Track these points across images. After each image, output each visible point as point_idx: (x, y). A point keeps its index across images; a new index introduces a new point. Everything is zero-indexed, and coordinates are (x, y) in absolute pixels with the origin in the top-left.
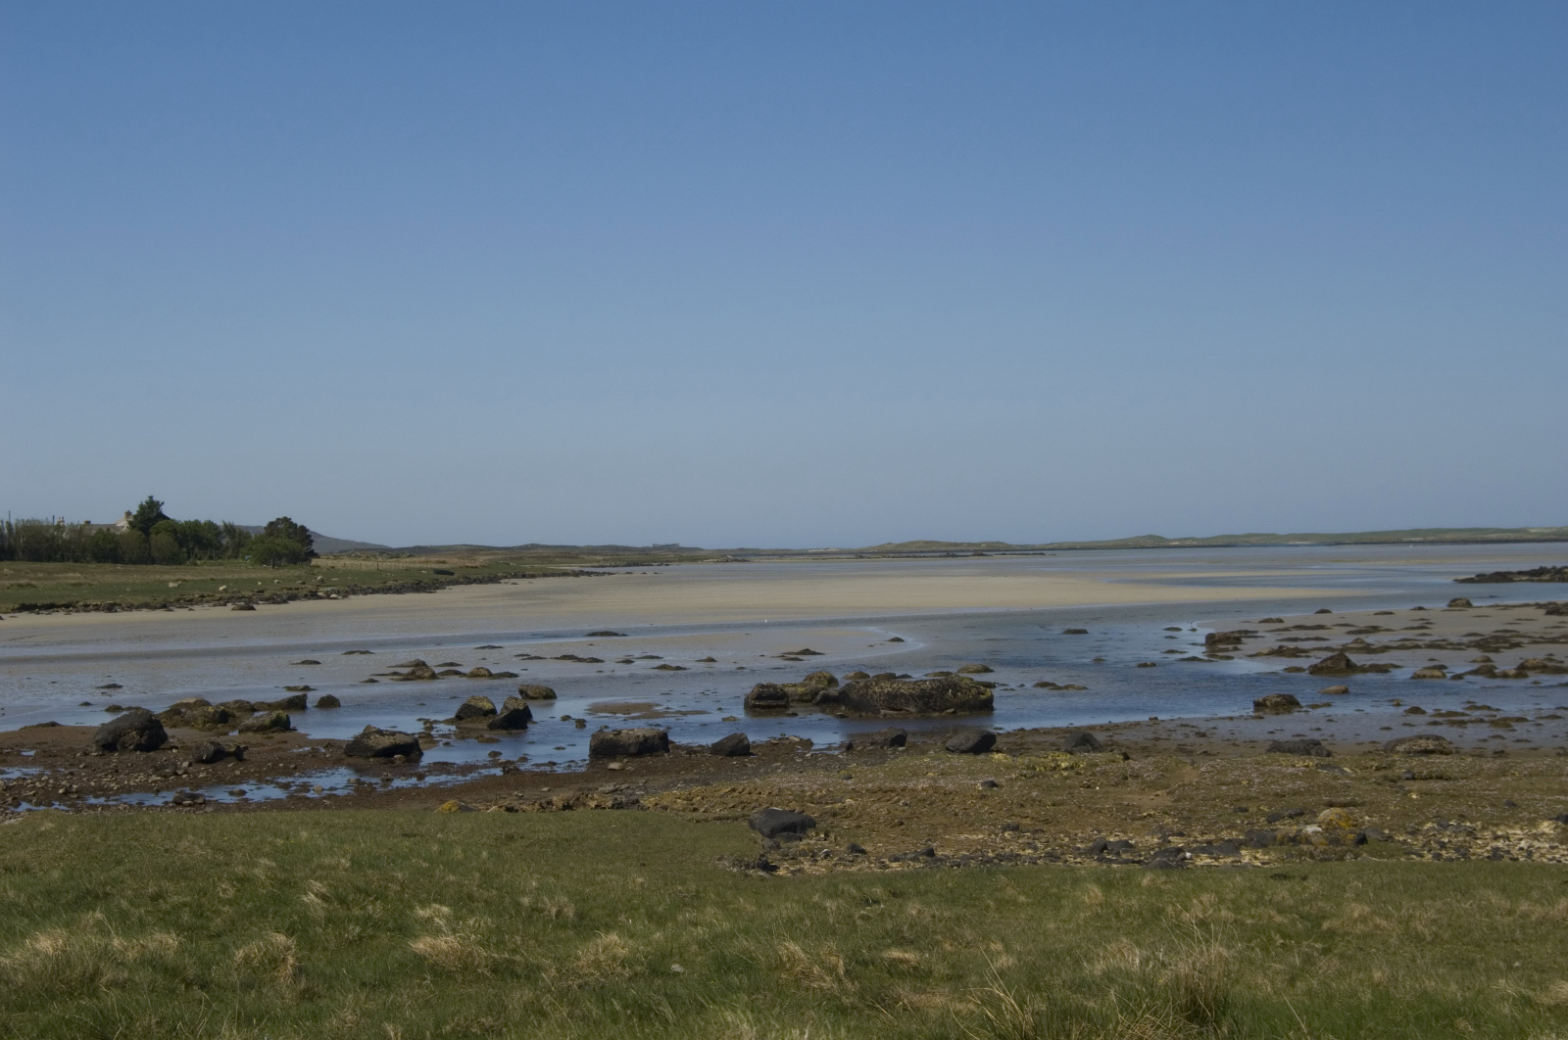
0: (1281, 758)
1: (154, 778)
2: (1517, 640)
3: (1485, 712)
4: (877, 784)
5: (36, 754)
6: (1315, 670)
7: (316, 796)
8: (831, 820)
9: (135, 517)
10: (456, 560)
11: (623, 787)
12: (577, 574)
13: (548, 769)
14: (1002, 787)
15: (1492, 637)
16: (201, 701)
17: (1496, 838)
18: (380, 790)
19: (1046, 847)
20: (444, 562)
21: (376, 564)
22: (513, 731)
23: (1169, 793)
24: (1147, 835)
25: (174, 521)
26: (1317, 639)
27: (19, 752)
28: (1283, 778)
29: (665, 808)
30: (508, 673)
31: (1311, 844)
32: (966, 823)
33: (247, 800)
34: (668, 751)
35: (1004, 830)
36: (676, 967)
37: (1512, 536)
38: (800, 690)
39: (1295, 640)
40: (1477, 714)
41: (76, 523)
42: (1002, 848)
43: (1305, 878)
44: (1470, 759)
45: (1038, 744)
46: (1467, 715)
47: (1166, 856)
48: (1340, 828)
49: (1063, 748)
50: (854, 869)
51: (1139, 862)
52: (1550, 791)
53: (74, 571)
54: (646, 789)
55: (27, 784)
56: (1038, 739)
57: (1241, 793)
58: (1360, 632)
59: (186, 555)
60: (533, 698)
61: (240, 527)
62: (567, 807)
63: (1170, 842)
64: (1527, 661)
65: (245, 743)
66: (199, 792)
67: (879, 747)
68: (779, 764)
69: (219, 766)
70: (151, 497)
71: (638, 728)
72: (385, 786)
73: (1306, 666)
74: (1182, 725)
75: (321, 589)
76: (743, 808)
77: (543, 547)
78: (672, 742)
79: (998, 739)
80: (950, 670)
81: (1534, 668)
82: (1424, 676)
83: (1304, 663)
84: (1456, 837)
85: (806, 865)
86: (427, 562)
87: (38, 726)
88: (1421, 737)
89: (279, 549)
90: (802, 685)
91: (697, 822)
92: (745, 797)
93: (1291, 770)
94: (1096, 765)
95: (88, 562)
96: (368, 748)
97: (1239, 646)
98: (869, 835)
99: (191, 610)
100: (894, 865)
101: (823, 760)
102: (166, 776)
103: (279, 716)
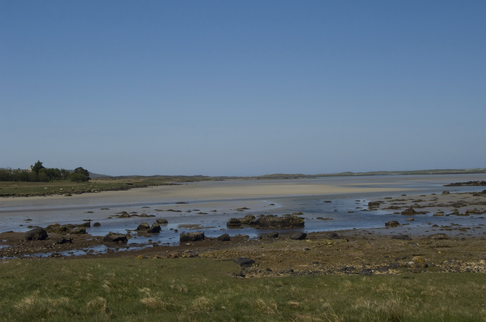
0: (397, 241)
1: (45, 248)
2: (465, 204)
3: (457, 226)
4: (272, 249)
5: (7, 241)
6: (403, 213)
7: (95, 254)
8: (259, 261)
9: (34, 167)
10: (133, 180)
11: (192, 250)
12: (171, 184)
13: (167, 245)
14: (311, 250)
15: (457, 203)
16: (57, 224)
17: (467, 265)
18: (115, 252)
19: (327, 269)
20: (130, 181)
21: (109, 182)
22: (155, 233)
23: (363, 252)
24: (359, 265)
25: (46, 168)
26: (403, 204)
27: (2, 240)
28: (398, 247)
29: (206, 257)
30: (152, 215)
31: (411, 267)
32: (301, 261)
33: (74, 255)
34: (204, 239)
35: (314, 263)
36: (223, 307)
37: (460, 172)
38: (244, 220)
39: (396, 204)
40: (454, 227)
41: (15, 169)
42: (314, 269)
43: (414, 278)
44: (455, 241)
45: (319, 237)
46: (452, 227)
47: (366, 272)
48: (419, 262)
49: (328, 238)
50: (269, 276)
51: (358, 273)
52: (481, 250)
53: (15, 184)
54: (199, 251)
55: (5, 250)
56: (319, 235)
57: (385, 252)
58: (416, 201)
59: (50, 179)
60: (161, 223)
62: (176, 257)
63: (366, 267)
64: (469, 210)
65: (72, 237)
66: (59, 253)
67: (270, 238)
68: (239, 243)
69: (65, 244)
70: (39, 161)
71: (194, 232)
72: (117, 251)
73: (400, 212)
74: (364, 231)
75: (92, 189)
76: (231, 257)
78: (205, 237)
79: (307, 235)
80: (290, 214)
81: (471, 212)
82: (437, 215)
83: (400, 211)
84: (454, 265)
85: (254, 275)
86: (125, 181)
87: (7, 232)
88: (439, 234)
89: (78, 177)
90: (244, 219)
91: (217, 261)
92: (231, 254)
93: (400, 244)
94: (339, 243)
95: (19, 181)
96: (111, 239)
97: (379, 206)
98: (272, 265)
99: (52, 196)
100: (281, 275)
101: (252, 242)
102: (48, 248)
103: (82, 229)
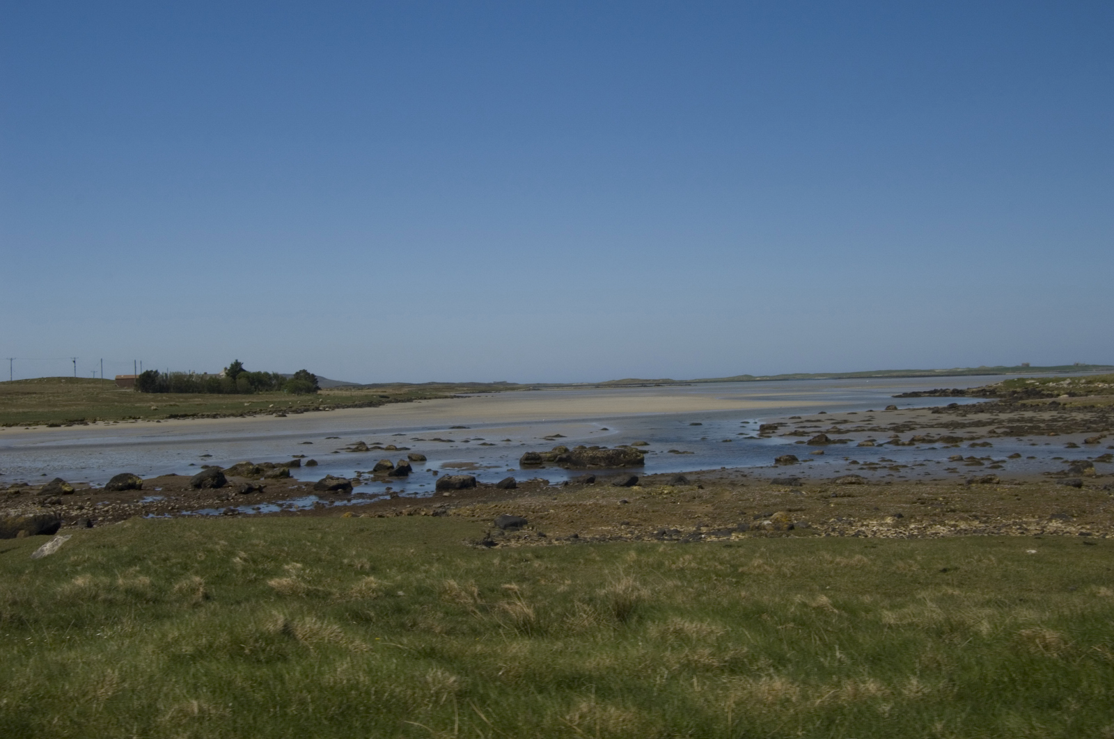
0: (774, 487)
1: (217, 501)
2: (914, 426)
4: (569, 502)
5: (162, 490)
6: (810, 442)
7: (295, 510)
8: (538, 520)
9: (229, 370)
10: (391, 390)
11: (445, 505)
12: (452, 397)
13: (413, 496)
14: (630, 503)
15: (902, 425)
16: (248, 463)
17: (862, 525)
18: (327, 507)
19: (639, 533)
20: (385, 392)
22: (401, 477)
23: (712, 506)
25: (247, 372)
26: (815, 427)
27: (154, 488)
28: (771, 497)
29: (459, 515)
31: (766, 530)
32: (605, 521)
33: (260, 512)
34: (475, 486)
37: (927, 373)
38: (548, 455)
39: (804, 427)
41: (199, 374)
42: (617, 534)
47: (693, 537)
48: (782, 522)
49: (669, 483)
51: (678, 540)
52: (900, 502)
54: (455, 506)
55: (154, 505)
56: (663, 479)
57: (747, 505)
58: (838, 423)
59: (254, 390)
60: (415, 460)
61: (281, 375)
62: (410, 514)
63: (699, 530)
64: (916, 437)
65: (265, 484)
66: (238, 508)
67: (581, 483)
68: (527, 492)
69: (250, 495)
70: (237, 360)
71: (462, 475)
72: (330, 505)
73: (806, 441)
74: (736, 471)
75: (321, 406)
76: (495, 515)
77: (437, 383)
78: (479, 482)
79: (641, 479)
81: (919, 440)
82: (864, 445)
83: (806, 439)
84: (842, 525)
85: (512, 543)
86: (377, 392)
87: (166, 475)
88: (851, 476)
89: (300, 386)
90: (550, 453)
91: (470, 522)
92: (501, 509)
93: (777, 493)
94: (682, 492)
95: (205, 393)
96: (325, 486)
97: (776, 431)
98: (552, 528)
99: (254, 417)
100: (555, 542)
101: (550, 490)
102: (223, 501)
103: (284, 470)
